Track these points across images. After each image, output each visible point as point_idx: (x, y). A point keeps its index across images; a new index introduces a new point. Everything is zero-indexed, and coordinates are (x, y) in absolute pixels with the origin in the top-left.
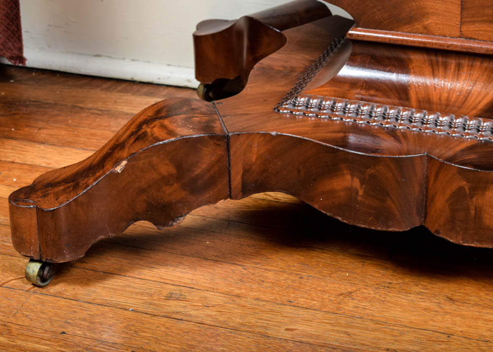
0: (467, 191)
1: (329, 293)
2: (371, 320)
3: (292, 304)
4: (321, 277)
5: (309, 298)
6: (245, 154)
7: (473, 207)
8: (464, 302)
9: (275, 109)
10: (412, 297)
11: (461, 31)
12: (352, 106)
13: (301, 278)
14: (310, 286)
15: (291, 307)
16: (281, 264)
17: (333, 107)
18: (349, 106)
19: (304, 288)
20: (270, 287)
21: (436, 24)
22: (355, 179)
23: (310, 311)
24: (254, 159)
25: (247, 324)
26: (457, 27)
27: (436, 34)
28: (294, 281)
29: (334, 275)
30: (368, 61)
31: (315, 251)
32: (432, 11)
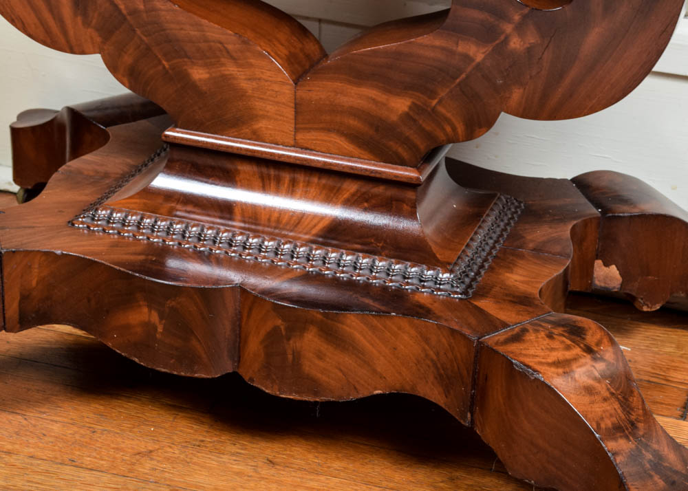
0: (284, 333)
1: (124, 451)
2: (168, 485)
3: (74, 464)
4: (118, 431)
5: (98, 456)
6: (22, 276)
7: (289, 352)
8: (286, 466)
9: (69, 222)
10: (225, 458)
11: (295, 139)
12: (164, 223)
13: (94, 432)
14: (102, 443)
15: (72, 468)
16: (73, 414)
17: (139, 223)
18: (159, 223)
19: (93, 445)
20: (52, 442)
21: (267, 128)
22: (153, 312)
23: (94, 472)
24: (34, 283)
25: (12, 487)
26: (290, 134)
27: (267, 141)
28: (83, 436)
29: (135, 430)
30: (188, 169)
31: (119, 399)
32: (261, 113)
